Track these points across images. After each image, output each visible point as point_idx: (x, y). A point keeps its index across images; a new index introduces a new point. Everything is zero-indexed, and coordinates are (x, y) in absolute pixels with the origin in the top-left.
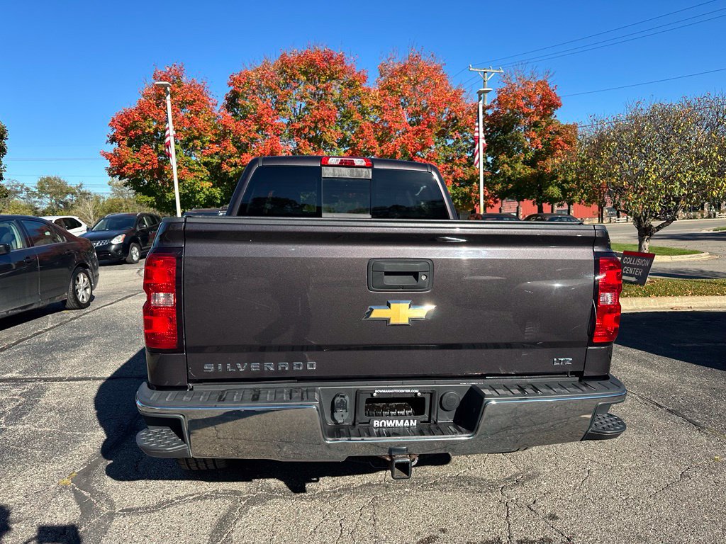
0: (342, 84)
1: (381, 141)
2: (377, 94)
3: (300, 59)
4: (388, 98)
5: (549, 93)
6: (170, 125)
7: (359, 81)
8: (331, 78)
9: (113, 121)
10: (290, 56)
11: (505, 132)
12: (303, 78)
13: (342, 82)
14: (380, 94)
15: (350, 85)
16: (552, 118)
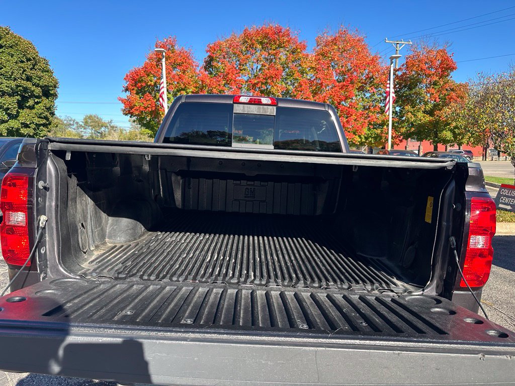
0: (288, 51)
1: (315, 93)
2: (314, 59)
3: (258, 33)
4: (321, 62)
5: (447, 59)
6: (164, 80)
7: (300, 49)
8: (280, 46)
9: (127, 76)
10: (250, 30)
11: (410, 89)
12: (259, 47)
13: (287, 49)
14: (315, 59)
15: (293, 52)
16: (449, 78)
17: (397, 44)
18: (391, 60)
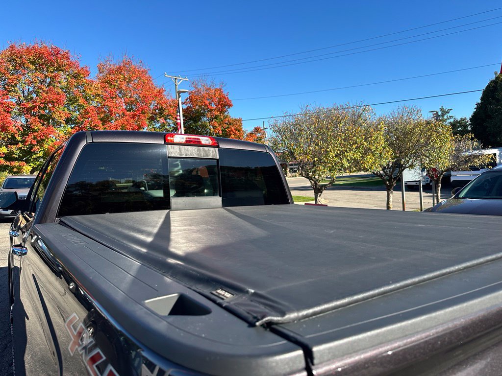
0: (68, 75)
2: (99, 86)
3: (28, 51)
4: (108, 89)
5: (224, 98)
7: (83, 74)
8: (58, 69)
10: (18, 48)
11: (196, 122)
12: (32, 67)
13: (68, 73)
14: (101, 86)
15: (76, 77)
16: (226, 113)
17: (176, 79)
18: (179, 94)
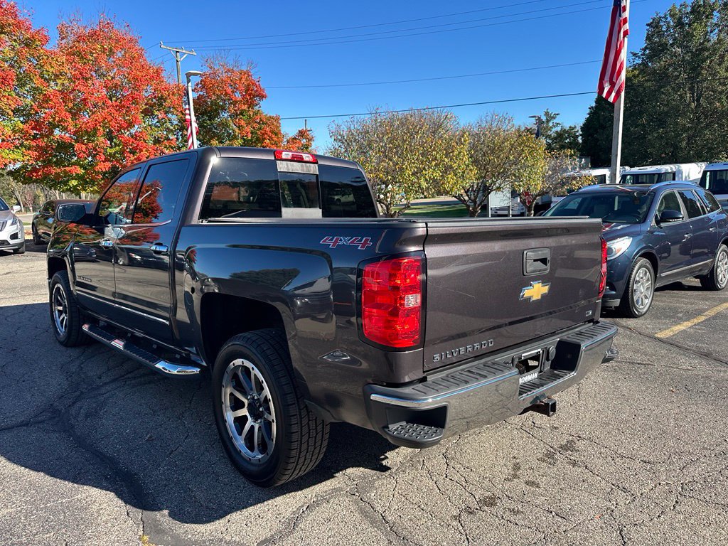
0: (15, 40)
2: (64, 60)
5: (254, 84)
7: (40, 41)
11: (210, 117)
14: (67, 60)
17: (177, 52)
18: (187, 77)
